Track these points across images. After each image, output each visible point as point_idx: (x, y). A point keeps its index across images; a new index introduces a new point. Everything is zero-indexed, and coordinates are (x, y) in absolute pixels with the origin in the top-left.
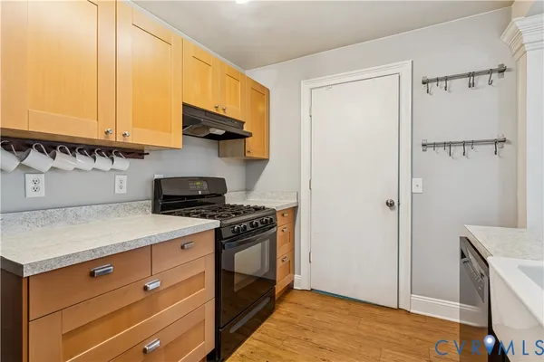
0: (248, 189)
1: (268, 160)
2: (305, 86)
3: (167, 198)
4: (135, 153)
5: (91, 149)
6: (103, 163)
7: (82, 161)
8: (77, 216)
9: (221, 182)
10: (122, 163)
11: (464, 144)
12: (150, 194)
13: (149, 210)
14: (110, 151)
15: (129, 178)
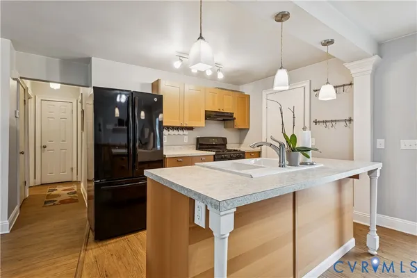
0: (240, 143)
1: (249, 129)
2: (264, 93)
3: (201, 144)
4: (191, 128)
5: (177, 128)
6: (181, 132)
7: (175, 132)
8: (174, 149)
9: (225, 139)
10: (186, 132)
11: (332, 121)
12: (195, 143)
13: (195, 148)
14: (183, 128)
15: (188, 138)
